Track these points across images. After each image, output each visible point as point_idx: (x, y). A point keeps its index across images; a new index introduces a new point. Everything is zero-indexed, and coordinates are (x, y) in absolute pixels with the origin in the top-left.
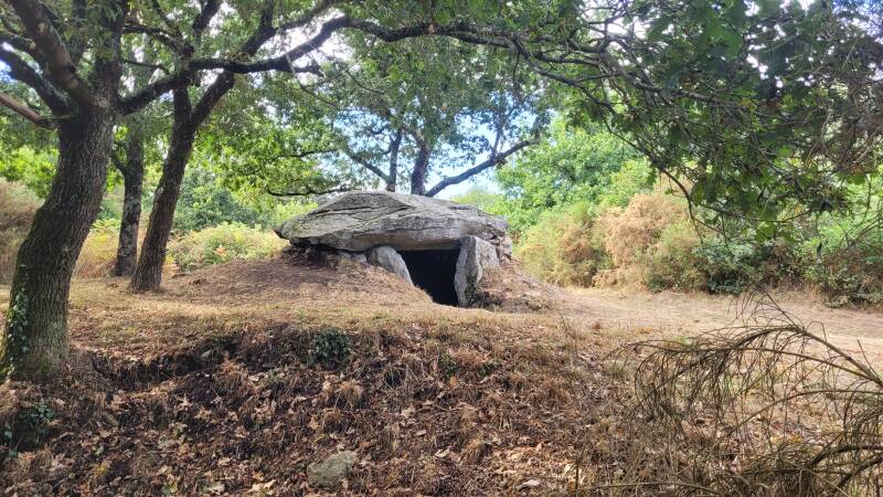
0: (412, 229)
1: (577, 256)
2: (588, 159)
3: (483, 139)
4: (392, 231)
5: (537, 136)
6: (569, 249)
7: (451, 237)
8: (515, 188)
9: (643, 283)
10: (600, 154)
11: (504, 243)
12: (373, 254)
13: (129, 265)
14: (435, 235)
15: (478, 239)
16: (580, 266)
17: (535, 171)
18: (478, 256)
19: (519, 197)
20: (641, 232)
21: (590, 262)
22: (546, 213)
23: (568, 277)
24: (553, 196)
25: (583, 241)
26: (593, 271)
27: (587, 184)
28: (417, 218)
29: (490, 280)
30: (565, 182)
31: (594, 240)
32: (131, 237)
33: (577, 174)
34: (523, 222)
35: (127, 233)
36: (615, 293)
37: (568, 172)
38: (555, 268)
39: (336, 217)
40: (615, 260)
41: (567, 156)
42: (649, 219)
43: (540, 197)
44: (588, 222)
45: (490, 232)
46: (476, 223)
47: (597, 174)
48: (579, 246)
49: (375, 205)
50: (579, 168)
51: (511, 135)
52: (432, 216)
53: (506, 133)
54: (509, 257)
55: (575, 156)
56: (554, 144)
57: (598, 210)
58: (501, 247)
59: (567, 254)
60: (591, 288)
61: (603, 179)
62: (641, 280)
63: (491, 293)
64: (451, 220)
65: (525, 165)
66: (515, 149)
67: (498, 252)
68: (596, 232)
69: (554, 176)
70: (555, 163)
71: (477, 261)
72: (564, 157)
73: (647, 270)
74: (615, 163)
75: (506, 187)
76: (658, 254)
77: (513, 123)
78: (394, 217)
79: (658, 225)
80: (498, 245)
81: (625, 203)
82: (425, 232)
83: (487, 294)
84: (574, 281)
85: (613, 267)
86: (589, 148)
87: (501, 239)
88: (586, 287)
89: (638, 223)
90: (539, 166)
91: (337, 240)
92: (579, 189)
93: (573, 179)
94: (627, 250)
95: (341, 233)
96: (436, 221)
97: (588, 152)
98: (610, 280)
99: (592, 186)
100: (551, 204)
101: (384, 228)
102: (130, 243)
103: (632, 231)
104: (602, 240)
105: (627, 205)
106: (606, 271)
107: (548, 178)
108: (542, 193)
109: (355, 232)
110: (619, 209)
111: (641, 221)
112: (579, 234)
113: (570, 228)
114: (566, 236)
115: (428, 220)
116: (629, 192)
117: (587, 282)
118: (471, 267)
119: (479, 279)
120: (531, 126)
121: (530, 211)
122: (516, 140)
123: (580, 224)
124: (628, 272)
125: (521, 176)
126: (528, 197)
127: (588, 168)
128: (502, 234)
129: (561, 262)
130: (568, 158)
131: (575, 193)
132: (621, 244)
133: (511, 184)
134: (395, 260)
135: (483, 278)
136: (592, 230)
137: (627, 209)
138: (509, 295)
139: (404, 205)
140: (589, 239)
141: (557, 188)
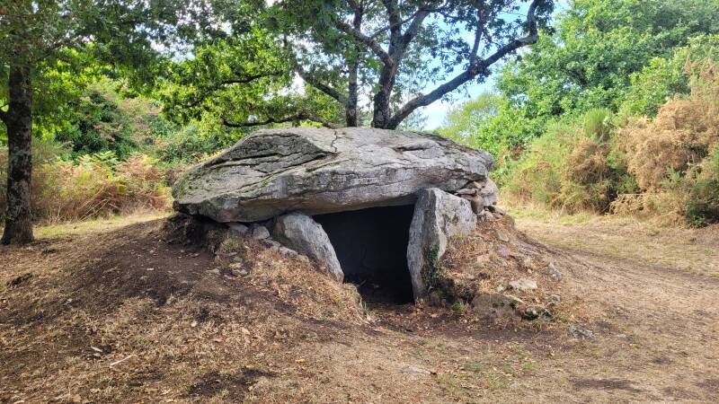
0: (327, 190)
1: (589, 176)
2: (601, 58)
3: (460, 43)
4: (297, 194)
5: (533, 32)
6: (580, 167)
7: (396, 194)
8: (519, 96)
9: (681, 213)
10: (615, 52)
11: (483, 191)
12: (278, 226)
13: (19, 231)
14: (367, 195)
15: (439, 193)
16: (594, 187)
17: (540, 76)
18: (439, 219)
19: (523, 105)
20: (676, 147)
21: (607, 183)
22: (553, 125)
23: (579, 202)
24: (561, 103)
25: (597, 158)
26: (612, 195)
27: (600, 87)
28: (334, 173)
29: (458, 256)
30: (574, 86)
31: (610, 157)
32: (18, 196)
33: (588, 77)
34: (526, 132)
35: (14, 192)
36: (641, 225)
37: (579, 76)
38: (564, 189)
39: (234, 169)
40: (641, 183)
41: (576, 58)
42: (688, 132)
43: (544, 105)
44: (604, 133)
45: (461, 178)
46: (438, 169)
47: (612, 75)
48: (592, 163)
49: (286, 150)
50: (590, 70)
51: (496, 34)
52: (360, 168)
53: (491, 32)
54: (491, 209)
55: (586, 57)
56: (562, 45)
57: (616, 121)
58: (478, 199)
59: (577, 173)
60: (608, 216)
61: (619, 81)
62: (677, 209)
63: (457, 281)
64: (391, 173)
65: (529, 70)
66: (502, 53)
67: (474, 207)
68: (615, 148)
69: (562, 80)
70: (562, 67)
71: (438, 227)
72: (572, 59)
73: (686, 197)
74: (634, 61)
75: (508, 95)
76: (702, 177)
77: (500, 16)
78: (300, 171)
79: (702, 139)
80: (473, 195)
81: (653, 111)
82: (349, 193)
83: (451, 282)
84: (587, 205)
85: (637, 191)
86: (603, 46)
87: (479, 185)
88: (602, 213)
89: (671, 136)
90: (543, 70)
91: (217, 211)
92: (591, 93)
93: (584, 83)
94: (658, 171)
95: (221, 200)
96: (365, 175)
97: (601, 51)
98: (635, 206)
99: (606, 89)
100: (557, 111)
101: (285, 190)
102: (18, 203)
103: (664, 145)
104: (623, 156)
105: (656, 112)
106: (628, 196)
107: (554, 83)
108: (547, 100)
109: (242, 198)
110: (644, 119)
111: (678, 133)
112: (592, 149)
113: (581, 142)
114: (576, 152)
115: (351, 175)
116: (657, 96)
117: (604, 208)
118: (429, 237)
119: (440, 254)
120: (524, 19)
121: (534, 121)
122: (506, 41)
123: (593, 136)
124: (658, 198)
125: (523, 82)
126: (532, 105)
127: (601, 69)
128: (481, 179)
129: (570, 183)
130: (577, 60)
131: (586, 97)
132: (648, 163)
133: (514, 92)
134: (310, 232)
135: (447, 252)
136: (610, 143)
137: (657, 120)
138: (484, 287)
139: (321, 151)
140: (606, 155)
141: (564, 93)
